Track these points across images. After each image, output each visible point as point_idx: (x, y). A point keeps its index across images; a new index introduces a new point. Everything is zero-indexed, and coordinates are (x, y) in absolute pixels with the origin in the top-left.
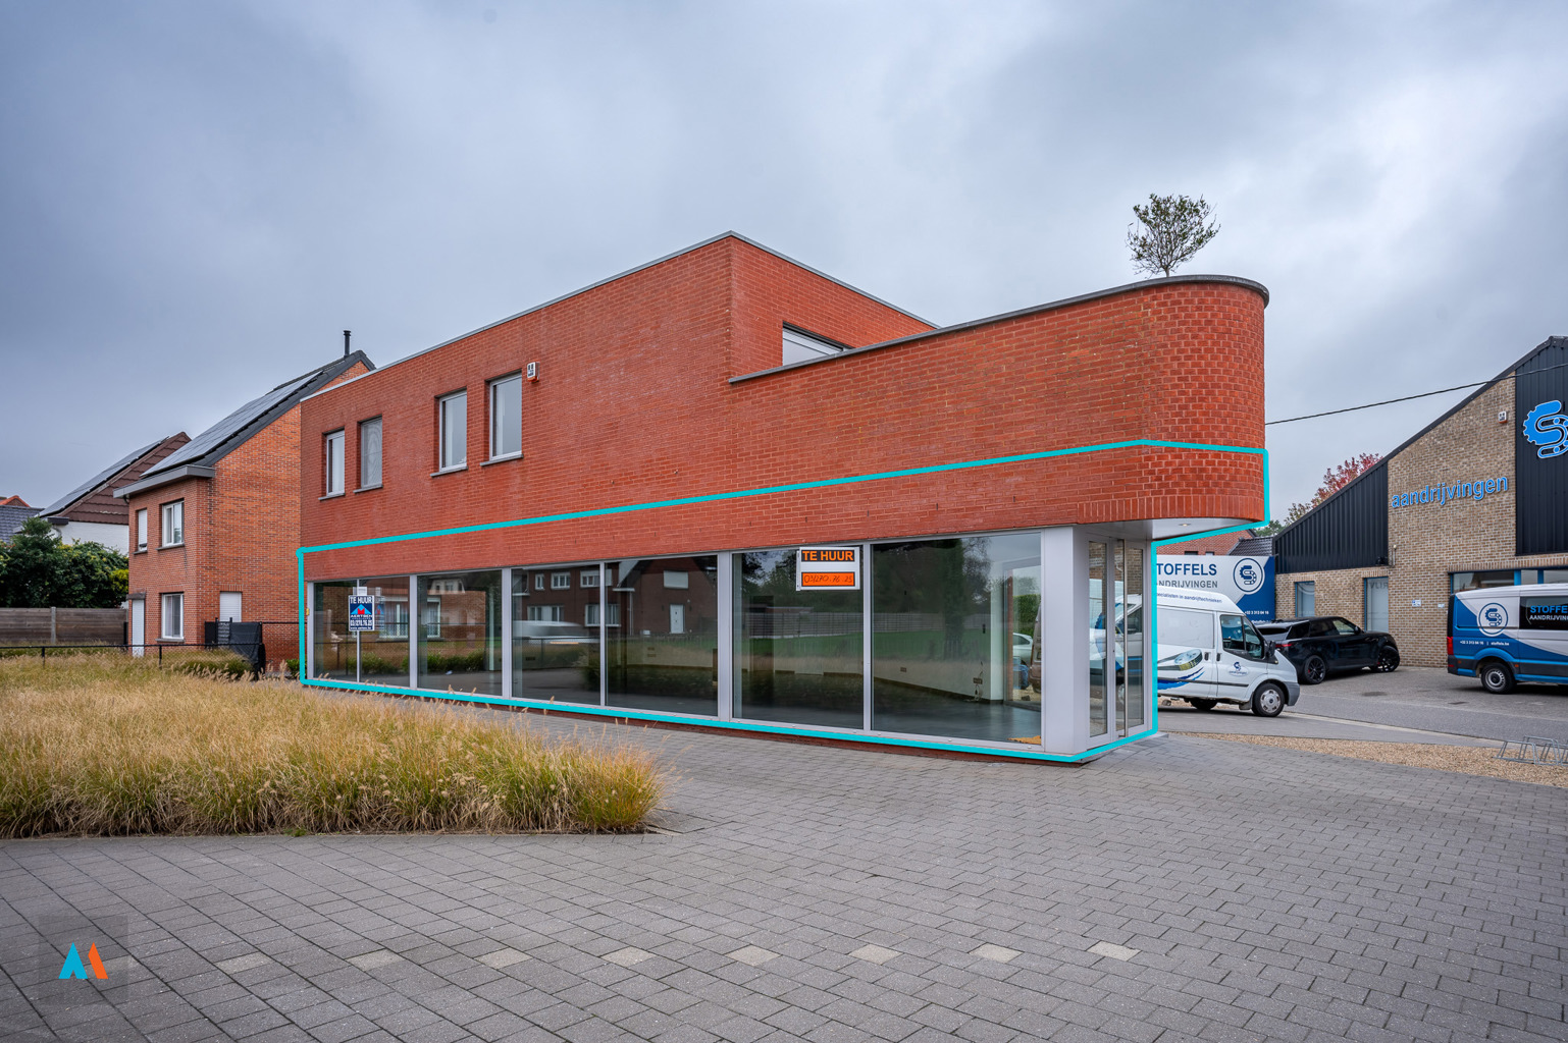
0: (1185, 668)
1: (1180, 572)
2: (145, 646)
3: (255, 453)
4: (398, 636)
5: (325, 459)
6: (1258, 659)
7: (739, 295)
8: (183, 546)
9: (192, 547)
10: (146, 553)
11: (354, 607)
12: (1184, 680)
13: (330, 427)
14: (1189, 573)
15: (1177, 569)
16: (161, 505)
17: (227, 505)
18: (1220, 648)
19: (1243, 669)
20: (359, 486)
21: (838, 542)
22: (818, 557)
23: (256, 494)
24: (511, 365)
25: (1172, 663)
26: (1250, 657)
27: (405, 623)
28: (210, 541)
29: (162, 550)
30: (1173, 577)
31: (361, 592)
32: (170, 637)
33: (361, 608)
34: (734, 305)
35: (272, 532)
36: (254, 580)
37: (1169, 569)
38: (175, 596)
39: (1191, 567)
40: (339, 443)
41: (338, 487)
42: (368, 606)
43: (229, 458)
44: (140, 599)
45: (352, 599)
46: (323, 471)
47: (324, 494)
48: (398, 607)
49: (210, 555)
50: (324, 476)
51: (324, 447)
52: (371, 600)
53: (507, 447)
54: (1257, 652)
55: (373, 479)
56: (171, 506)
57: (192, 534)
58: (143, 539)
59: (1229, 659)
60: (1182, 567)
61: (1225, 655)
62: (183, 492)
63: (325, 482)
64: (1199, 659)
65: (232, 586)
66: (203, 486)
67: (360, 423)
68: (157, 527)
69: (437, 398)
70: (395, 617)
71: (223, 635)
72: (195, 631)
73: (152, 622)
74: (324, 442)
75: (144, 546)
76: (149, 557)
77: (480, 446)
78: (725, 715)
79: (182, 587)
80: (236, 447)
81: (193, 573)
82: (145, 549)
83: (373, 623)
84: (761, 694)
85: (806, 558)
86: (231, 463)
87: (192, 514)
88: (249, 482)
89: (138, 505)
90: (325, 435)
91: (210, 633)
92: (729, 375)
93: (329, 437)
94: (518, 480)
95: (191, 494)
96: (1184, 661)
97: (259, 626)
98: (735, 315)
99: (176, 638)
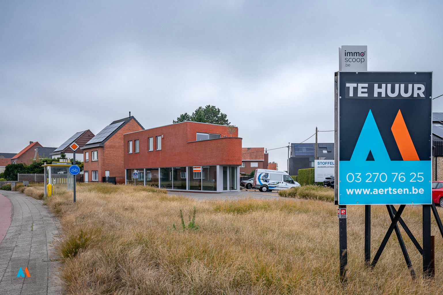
0: (276, 185)
1: (327, 164)
2: (88, 181)
3: (112, 141)
4: (142, 180)
5: (128, 146)
6: (291, 183)
7: (189, 130)
8: (98, 161)
9: (100, 161)
10: (88, 162)
11: (134, 174)
12: (275, 187)
13: (129, 140)
14: (329, 164)
15: (326, 163)
16: (92, 152)
17: (107, 152)
18: (283, 181)
19: (287, 185)
20: (135, 152)
21: (198, 165)
22: (196, 168)
23: (112, 149)
24: (160, 135)
25: (273, 184)
26: (290, 183)
27: (143, 177)
28: (103, 160)
29: (92, 161)
30: (325, 165)
31: (135, 171)
32: (94, 180)
33: (136, 174)
34: (188, 131)
35: (115, 157)
36: (112, 168)
37: (324, 163)
38: (96, 172)
39: (330, 163)
40: (131, 143)
41: (131, 151)
42: (137, 174)
43: (107, 142)
44: (87, 172)
45: (134, 172)
46: (128, 148)
47: (128, 153)
48: (142, 173)
49: (103, 163)
50: (128, 149)
51: (128, 144)
52: (137, 173)
53: (159, 148)
54: (291, 182)
55: (138, 151)
56: (94, 152)
57: (100, 159)
58: (87, 158)
59: (285, 183)
60: (327, 163)
61: (284, 182)
62: (97, 149)
63: (128, 151)
64: (279, 183)
65: (108, 169)
66: (102, 149)
67: (135, 140)
68: (91, 156)
69: (148, 138)
70: (141, 176)
71: (107, 179)
72: (101, 179)
73: (90, 177)
74: (128, 143)
75: (87, 160)
76: (89, 163)
77: (155, 147)
78: (187, 190)
79: (98, 169)
80: (108, 140)
81: (100, 166)
82: (88, 161)
83: (138, 177)
84: (192, 188)
85: (194, 168)
86: (107, 143)
87: (99, 154)
88: (111, 147)
89: (86, 151)
90: (128, 141)
91: (104, 180)
92: (187, 141)
93: (129, 142)
94: (161, 154)
95: (100, 150)
96: (275, 183)
97: (115, 178)
98: (188, 133)
99: (96, 180)
